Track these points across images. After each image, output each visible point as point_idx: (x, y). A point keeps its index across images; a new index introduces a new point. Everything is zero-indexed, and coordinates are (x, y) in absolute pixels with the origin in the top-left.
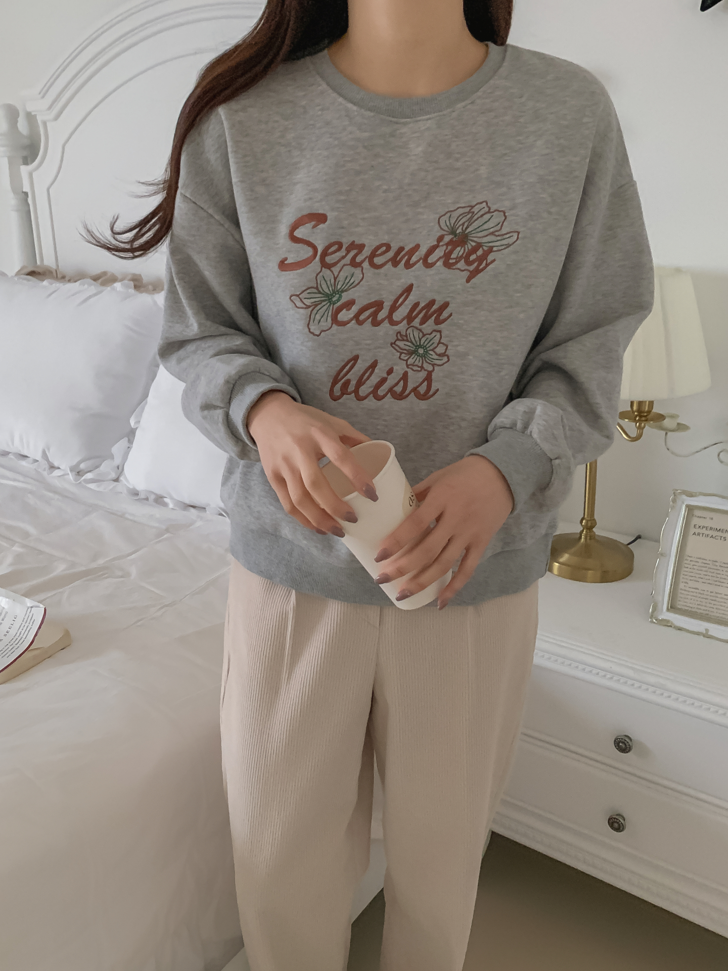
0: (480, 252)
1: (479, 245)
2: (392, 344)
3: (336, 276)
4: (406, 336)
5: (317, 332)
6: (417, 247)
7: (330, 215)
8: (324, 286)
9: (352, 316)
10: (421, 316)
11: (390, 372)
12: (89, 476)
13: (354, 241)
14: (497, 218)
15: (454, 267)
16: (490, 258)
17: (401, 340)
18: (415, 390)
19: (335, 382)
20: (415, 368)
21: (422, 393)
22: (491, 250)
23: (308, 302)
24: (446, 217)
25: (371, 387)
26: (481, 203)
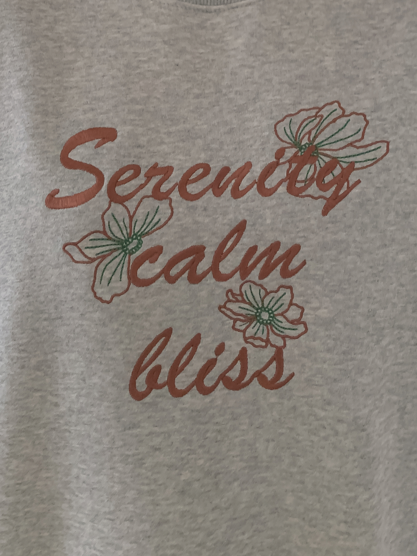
0: (337, 171)
2: (220, 308)
3: (131, 214)
4: (241, 295)
5: (107, 298)
6: (248, 166)
7: (121, 131)
8: (115, 229)
9: (158, 270)
10: (260, 265)
11: (220, 349)
13: (156, 164)
15: (304, 194)
16: (353, 179)
18: (258, 374)
19: (137, 371)
20: (257, 343)
21: (269, 379)
22: (351, 167)
23: (91, 253)
25: (192, 376)
26: (332, 103)
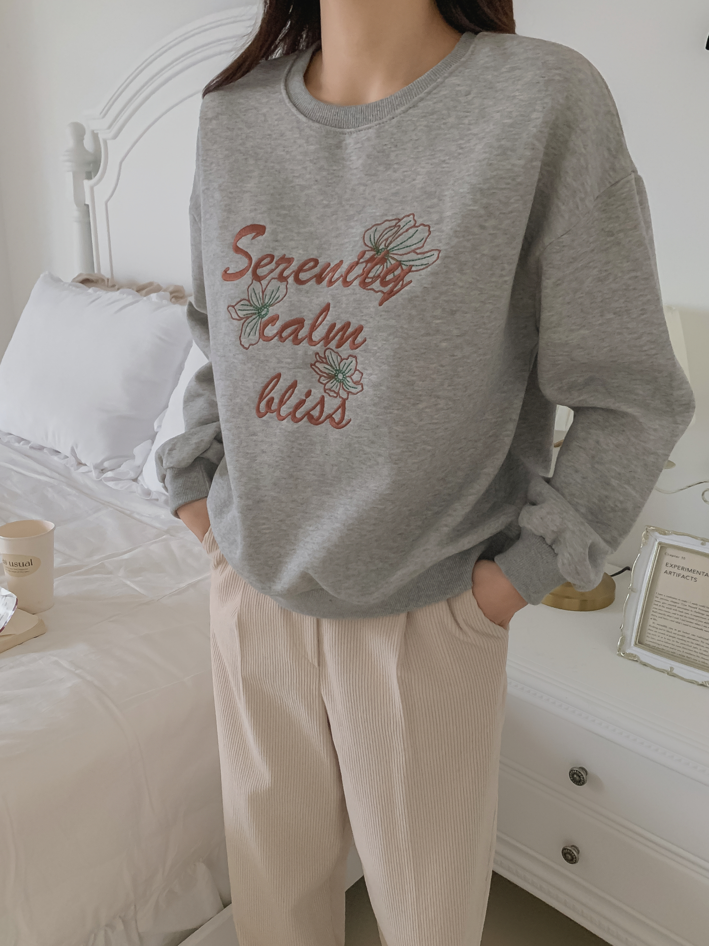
1: (400, 263)
12: (109, 474)
14: (422, 233)
17: (321, 363)
24: (371, 232)
